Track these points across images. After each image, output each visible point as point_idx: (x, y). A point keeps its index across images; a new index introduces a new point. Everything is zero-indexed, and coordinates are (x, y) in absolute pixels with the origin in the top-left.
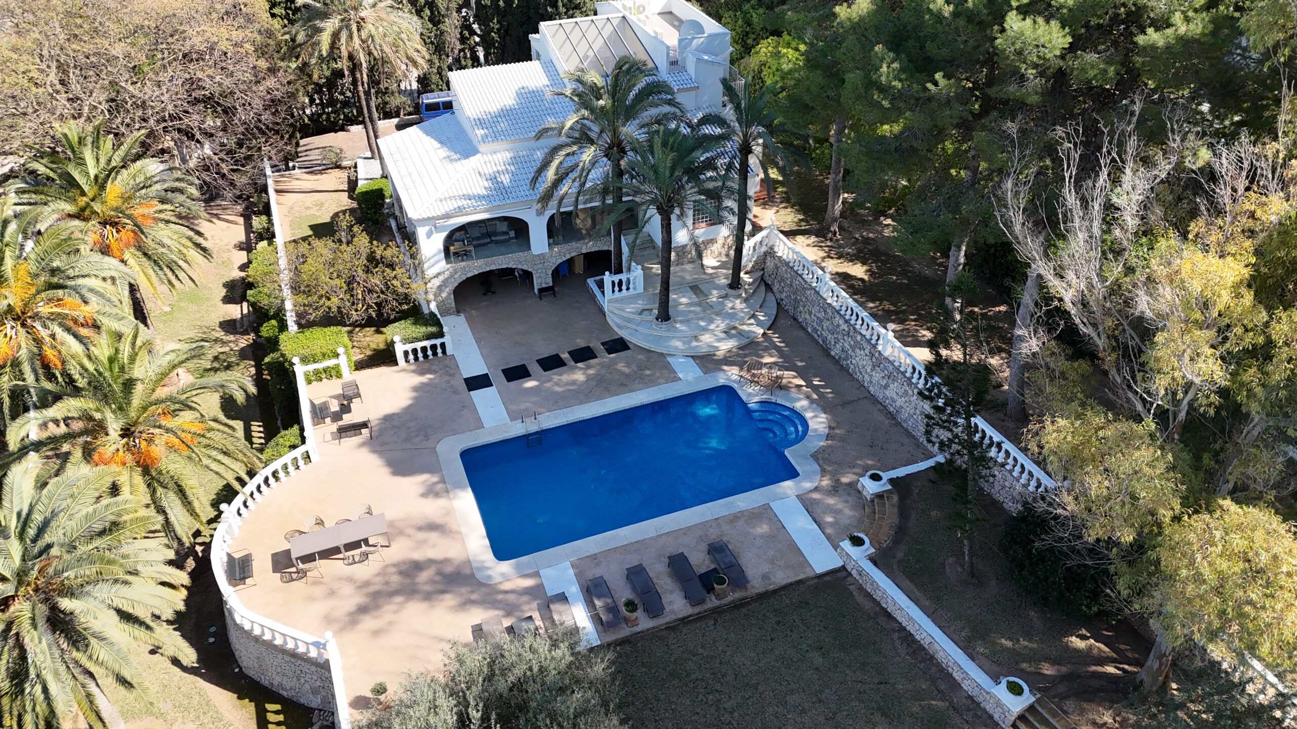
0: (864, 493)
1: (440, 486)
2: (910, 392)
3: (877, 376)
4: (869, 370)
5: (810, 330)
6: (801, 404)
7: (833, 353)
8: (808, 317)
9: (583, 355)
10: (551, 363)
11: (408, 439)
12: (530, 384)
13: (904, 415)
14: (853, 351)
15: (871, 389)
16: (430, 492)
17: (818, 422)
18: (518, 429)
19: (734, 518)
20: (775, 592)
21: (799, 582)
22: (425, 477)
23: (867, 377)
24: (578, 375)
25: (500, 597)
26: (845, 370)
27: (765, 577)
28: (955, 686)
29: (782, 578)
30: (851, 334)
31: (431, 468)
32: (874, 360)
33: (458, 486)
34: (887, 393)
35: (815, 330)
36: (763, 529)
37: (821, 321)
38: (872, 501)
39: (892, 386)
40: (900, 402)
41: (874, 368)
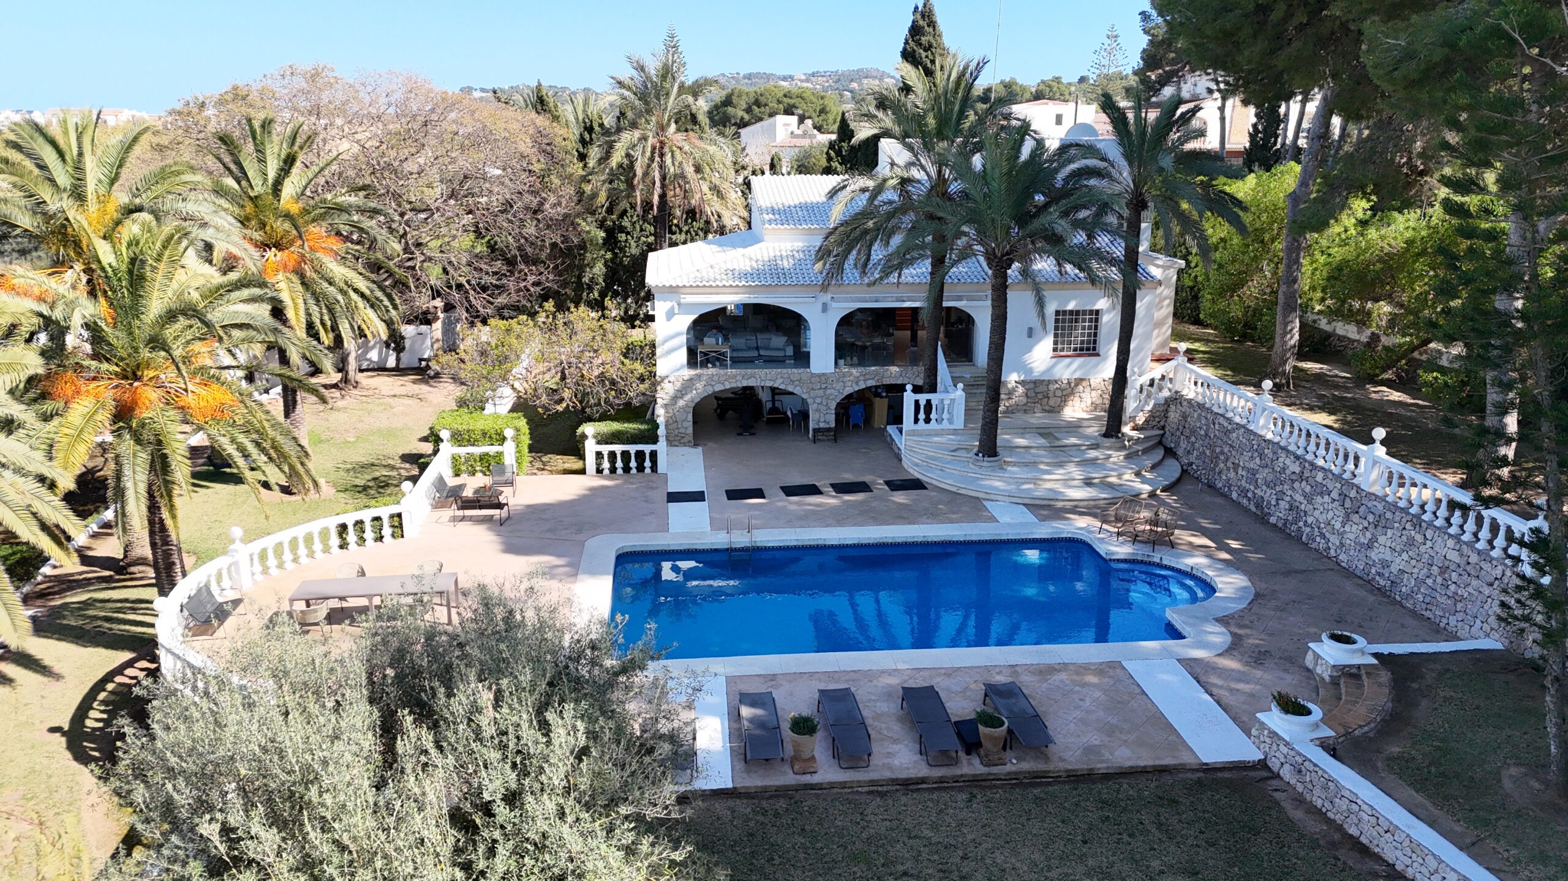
0: (1319, 670)
1: (566, 569)
2: (1419, 538)
3: (1353, 531)
4: (1338, 526)
5: (1234, 496)
7: (1273, 520)
8: (1232, 475)
9: (852, 488)
10: (801, 490)
12: (759, 503)
13: (1407, 584)
14: (1310, 502)
15: (1343, 557)
16: (544, 572)
18: (715, 539)
19: (1051, 669)
20: (1107, 777)
21: (1162, 770)
23: (1334, 540)
24: (833, 501)
26: (1297, 539)
30: (1307, 474)
31: (564, 552)
32: (1348, 504)
34: (1374, 555)
35: (1244, 492)
37: (1253, 473)
38: (1335, 682)
39: (1382, 539)
40: (1398, 563)
41: (1347, 518)
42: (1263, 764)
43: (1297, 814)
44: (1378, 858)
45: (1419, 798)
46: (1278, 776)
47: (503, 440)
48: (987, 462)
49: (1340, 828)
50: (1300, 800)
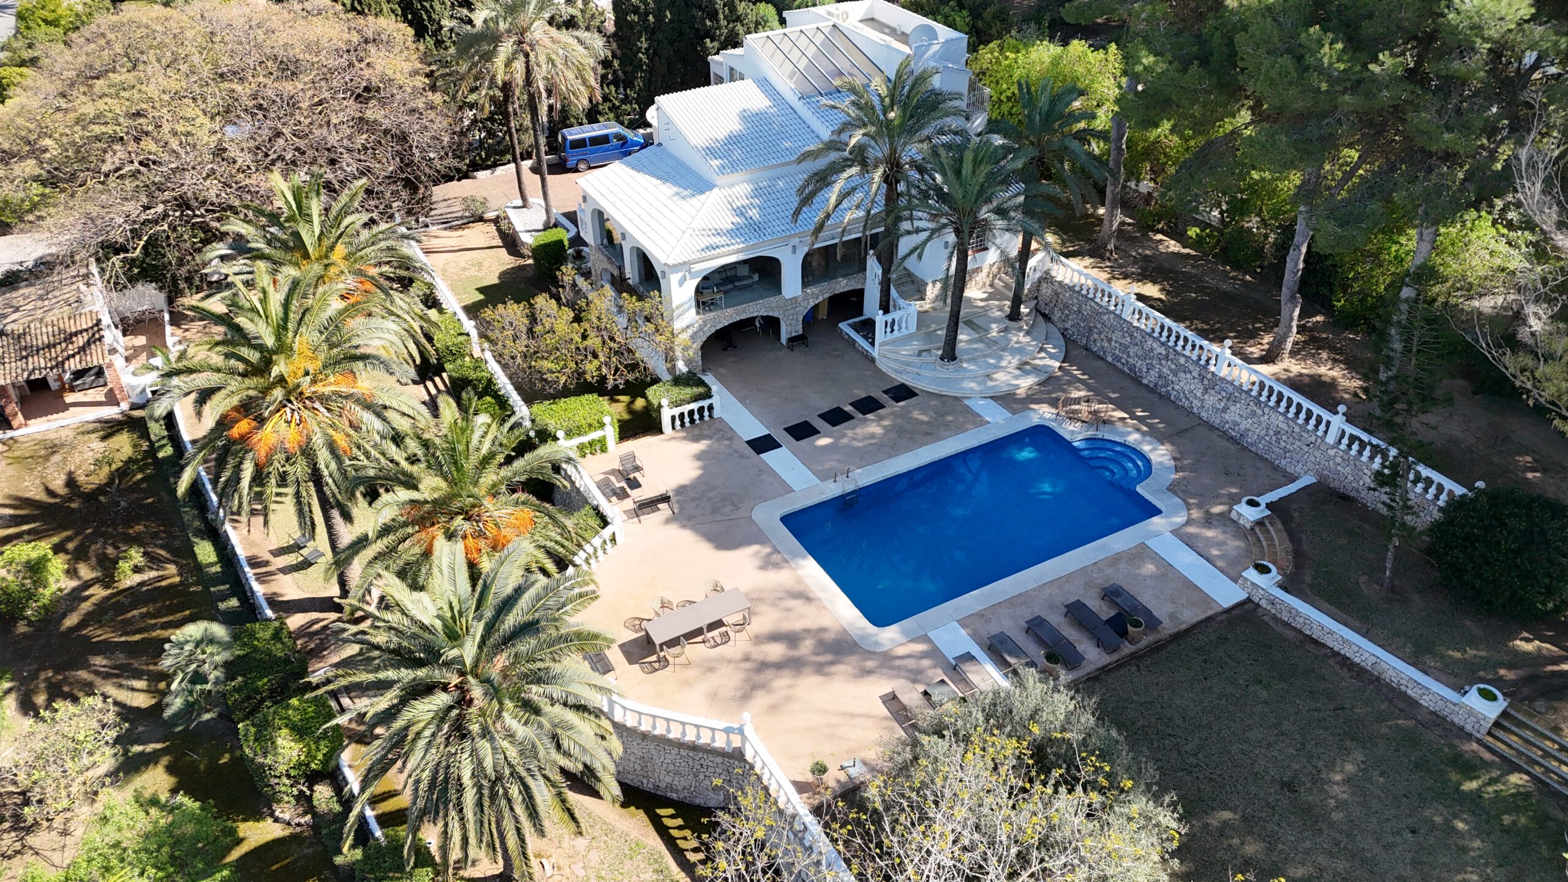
0: (1241, 522)
1: (775, 557)
2: (1259, 412)
3: (1211, 400)
4: (1199, 394)
5: (1110, 359)
6: (1133, 438)
7: (1145, 381)
8: (1106, 344)
9: (868, 405)
10: (836, 417)
11: (715, 511)
12: (823, 441)
13: (1251, 438)
14: (1175, 375)
15: (1204, 414)
16: (767, 564)
17: (1160, 454)
18: (832, 490)
19: (1115, 560)
20: (1187, 631)
21: (1209, 619)
22: (755, 548)
23: (1196, 403)
24: (873, 427)
25: (898, 663)
26: (1166, 398)
27: (1172, 617)
28: (1413, 703)
29: (1190, 616)
30: (1171, 356)
31: (756, 537)
32: (1206, 382)
33: (796, 555)
34: (1227, 416)
35: (1119, 359)
36: (1150, 568)
37: (1125, 348)
38: (1252, 529)
39: (1233, 408)
40: (1244, 424)
41: (1206, 391)
42: (1249, 600)
43: (1279, 629)
44: (1324, 645)
45: (1335, 610)
46: (1258, 605)
47: (602, 425)
48: (951, 366)
49: (1300, 632)
50: (1275, 618)
